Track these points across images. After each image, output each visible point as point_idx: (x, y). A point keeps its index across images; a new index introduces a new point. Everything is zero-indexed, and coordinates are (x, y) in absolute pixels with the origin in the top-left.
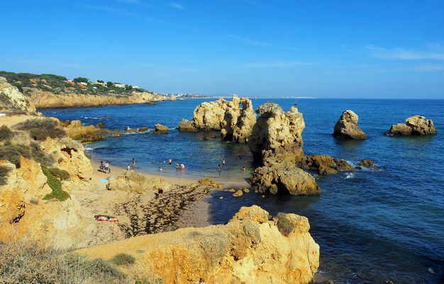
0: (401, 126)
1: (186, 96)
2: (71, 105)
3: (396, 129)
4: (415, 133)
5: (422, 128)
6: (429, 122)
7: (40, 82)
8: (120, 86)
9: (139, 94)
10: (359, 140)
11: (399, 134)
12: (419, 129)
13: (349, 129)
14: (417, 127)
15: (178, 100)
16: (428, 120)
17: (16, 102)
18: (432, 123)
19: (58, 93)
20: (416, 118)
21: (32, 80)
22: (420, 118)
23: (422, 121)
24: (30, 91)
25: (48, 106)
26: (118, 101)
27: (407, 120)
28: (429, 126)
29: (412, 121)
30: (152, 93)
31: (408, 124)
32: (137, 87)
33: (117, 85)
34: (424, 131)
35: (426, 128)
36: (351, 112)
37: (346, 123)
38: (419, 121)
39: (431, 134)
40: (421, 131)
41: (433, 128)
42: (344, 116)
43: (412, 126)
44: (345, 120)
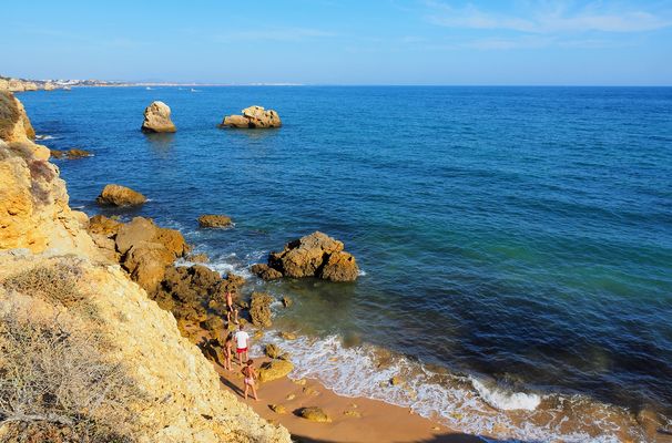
0: (237, 118)
3: (229, 122)
4: (252, 126)
5: (259, 120)
6: (271, 112)
11: (234, 126)
12: (255, 121)
14: (254, 119)
16: (269, 112)
18: (275, 113)
20: (253, 108)
22: (258, 109)
23: (259, 113)
27: (243, 111)
28: (271, 117)
29: (249, 111)
31: (246, 116)
34: (262, 123)
35: (265, 120)
36: (159, 104)
37: (150, 115)
38: (256, 112)
39: (272, 126)
40: (259, 123)
41: (277, 119)
42: (149, 109)
43: (249, 117)
44: (150, 113)
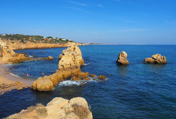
0: (150, 59)
1: (91, 44)
2: (40, 47)
3: (147, 60)
4: (156, 63)
5: (159, 60)
6: (164, 57)
7: (32, 39)
8: (64, 40)
9: (71, 43)
10: (126, 65)
11: (149, 63)
12: (157, 61)
13: (122, 60)
14: (157, 59)
15: (86, 45)
16: (163, 57)
17: (3, 47)
18: (165, 57)
19: (36, 43)
20: (157, 55)
21: (29, 38)
22: (159, 55)
23: (159, 57)
24: (26, 42)
25: (31, 48)
26: (60, 46)
27: (152, 56)
28: (163, 59)
29: (155, 56)
30: (76, 43)
31: (154, 58)
32: (70, 40)
33: (63, 39)
34: (160, 62)
35: (161, 60)
36: (124, 52)
37: (120, 57)
38: (158, 57)
39: (163, 63)
40: (159, 62)
41: (165, 60)
42: (120, 54)
43: (155, 59)
44: (120, 56)
